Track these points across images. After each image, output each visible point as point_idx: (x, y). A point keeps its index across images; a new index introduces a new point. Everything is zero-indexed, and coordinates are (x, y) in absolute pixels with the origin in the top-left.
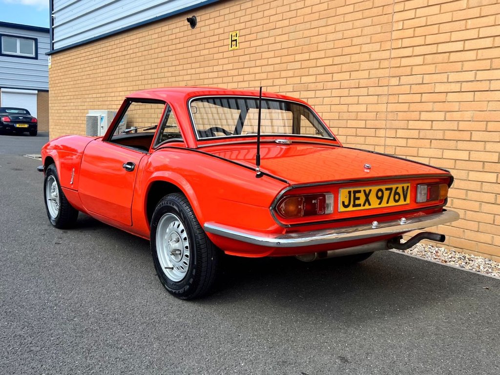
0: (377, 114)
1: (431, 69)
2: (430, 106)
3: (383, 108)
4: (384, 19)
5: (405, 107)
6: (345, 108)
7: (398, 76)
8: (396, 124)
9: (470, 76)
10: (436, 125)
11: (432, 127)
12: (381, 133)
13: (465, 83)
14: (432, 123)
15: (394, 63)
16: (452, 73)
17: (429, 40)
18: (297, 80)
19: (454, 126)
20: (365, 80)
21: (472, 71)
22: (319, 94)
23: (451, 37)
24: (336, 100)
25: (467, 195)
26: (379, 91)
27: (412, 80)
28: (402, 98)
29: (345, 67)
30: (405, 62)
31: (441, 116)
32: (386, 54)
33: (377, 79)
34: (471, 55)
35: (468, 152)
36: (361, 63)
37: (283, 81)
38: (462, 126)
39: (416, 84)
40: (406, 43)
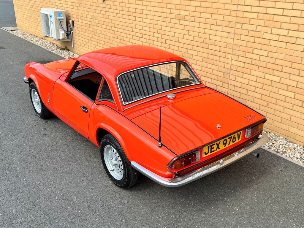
0: (227, 45)
1: (262, 23)
2: (259, 46)
3: (231, 41)
5: (244, 43)
7: (241, 23)
8: (238, 53)
9: (285, 32)
10: (262, 58)
11: (259, 59)
12: (229, 56)
13: (281, 36)
14: (260, 56)
15: (240, 14)
16: (274, 28)
17: (262, 4)
18: (178, 12)
19: (273, 61)
20: (221, 21)
21: (286, 29)
22: (191, 23)
23: (275, 5)
24: (203, 31)
26: (229, 30)
27: (249, 27)
28: (243, 38)
29: (208, 10)
30: (246, 15)
31: (265, 53)
32: (234, 7)
33: (229, 22)
34: (287, 19)
35: (279, 78)
36: (218, 9)
37: (169, 11)
38: (278, 62)
39: (252, 31)
40: (247, 2)
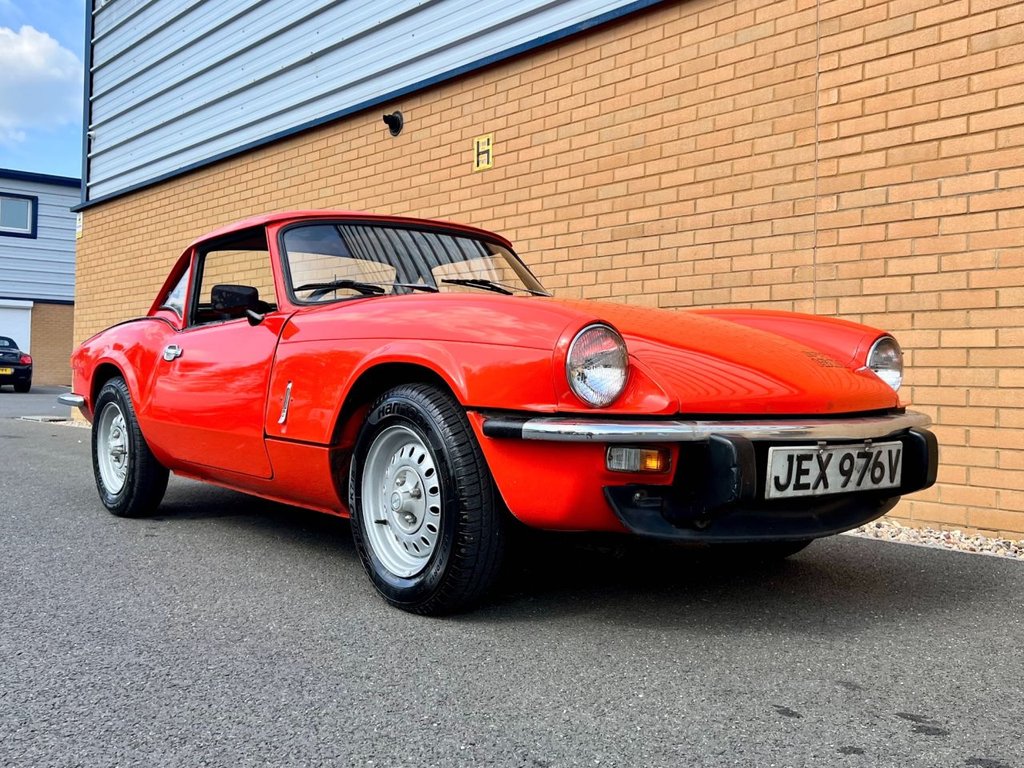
0: (794, 272)
1: (904, 173)
2: (905, 247)
3: (807, 257)
4: (798, 87)
5: (853, 252)
6: (725, 264)
7: (834, 194)
8: (835, 288)
9: (986, 181)
10: (920, 283)
11: (913, 287)
12: (806, 307)
13: (976, 196)
14: (912, 278)
15: (824, 169)
16: (948, 180)
17: (895, 118)
18: (620, 218)
19: (960, 280)
20: (766, 207)
21: (988, 171)
22: (667, 241)
23: (939, 110)
24: (707, 251)
25: (997, 417)
26: (797, 224)
27: (862, 198)
28: (845, 236)
29: (721, 186)
30: (846, 165)
31: (930, 264)
32: (806, 154)
33: (791, 202)
34: (986, 142)
35: (993, 331)
36: (755, 174)
38: (977, 279)
39: (874, 206)
40: (847, 128)
